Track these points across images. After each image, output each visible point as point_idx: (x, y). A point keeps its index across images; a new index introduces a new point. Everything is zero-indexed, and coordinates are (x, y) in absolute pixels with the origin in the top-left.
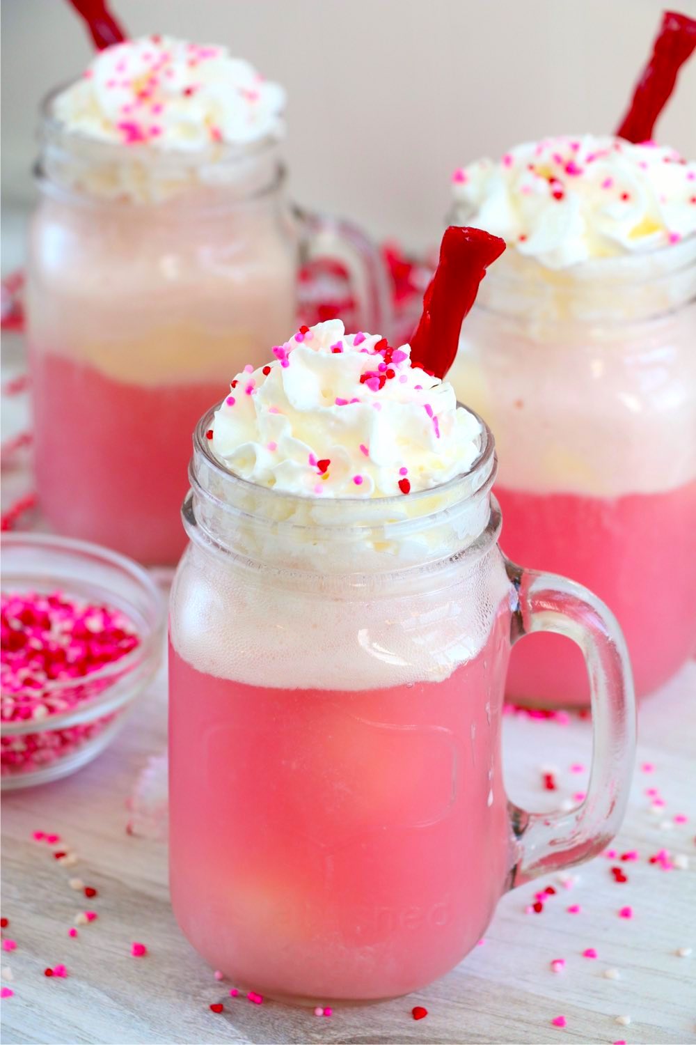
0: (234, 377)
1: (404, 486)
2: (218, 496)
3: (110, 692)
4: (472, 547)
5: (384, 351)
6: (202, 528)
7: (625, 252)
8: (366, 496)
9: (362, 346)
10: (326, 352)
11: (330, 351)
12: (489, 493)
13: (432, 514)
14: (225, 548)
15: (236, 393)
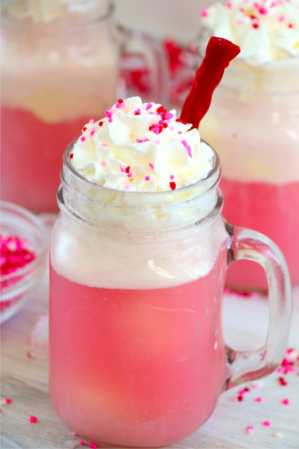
0: (84, 125)
1: (173, 186)
2: (76, 189)
3: (19, 283)
4: (208, 217)
5: (162, 113)
6: (67, 205)
7: (291, 56)
8: (152, 190)
9: (151, 110)
10: (131, 115)
11: (134, 113)
12: (217, 189)
13: (186, 200)
14: (80, 216)
15: (85, 134)
